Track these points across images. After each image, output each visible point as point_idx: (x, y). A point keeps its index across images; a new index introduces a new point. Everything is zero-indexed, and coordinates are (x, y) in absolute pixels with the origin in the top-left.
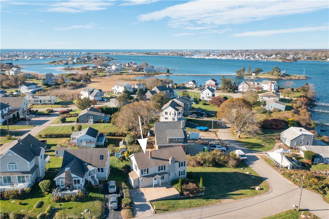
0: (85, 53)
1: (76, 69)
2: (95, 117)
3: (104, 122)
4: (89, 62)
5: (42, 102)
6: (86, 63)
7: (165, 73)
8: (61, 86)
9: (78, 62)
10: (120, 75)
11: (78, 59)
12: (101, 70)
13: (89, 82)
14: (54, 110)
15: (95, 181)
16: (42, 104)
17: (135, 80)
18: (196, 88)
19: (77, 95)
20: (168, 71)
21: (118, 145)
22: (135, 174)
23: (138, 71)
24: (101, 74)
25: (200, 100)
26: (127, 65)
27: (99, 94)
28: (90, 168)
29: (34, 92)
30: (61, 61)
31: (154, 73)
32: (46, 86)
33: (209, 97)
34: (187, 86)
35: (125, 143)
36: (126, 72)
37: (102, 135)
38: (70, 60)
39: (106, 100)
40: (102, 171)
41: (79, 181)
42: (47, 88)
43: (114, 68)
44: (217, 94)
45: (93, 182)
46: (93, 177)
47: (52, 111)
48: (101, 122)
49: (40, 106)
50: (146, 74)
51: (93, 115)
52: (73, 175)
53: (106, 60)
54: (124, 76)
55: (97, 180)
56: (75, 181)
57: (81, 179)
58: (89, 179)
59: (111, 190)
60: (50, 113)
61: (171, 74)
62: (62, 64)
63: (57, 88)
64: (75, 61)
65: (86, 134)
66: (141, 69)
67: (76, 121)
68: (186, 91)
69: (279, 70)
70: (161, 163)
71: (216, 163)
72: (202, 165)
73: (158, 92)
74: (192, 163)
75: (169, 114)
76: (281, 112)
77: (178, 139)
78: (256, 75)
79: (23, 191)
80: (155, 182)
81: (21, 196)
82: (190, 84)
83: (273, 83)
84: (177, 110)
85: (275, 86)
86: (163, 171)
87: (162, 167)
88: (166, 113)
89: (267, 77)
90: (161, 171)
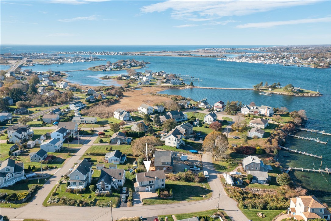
0: (122, 53)
1: (113, 77)
2: (121, 140)
3: (127, 144)
4: (124, 68)
5: (87, 122)
6: (122, 69)
7: (189, 86)
8: (100, 103)
9: (115, 68)
10: (149, 88)
11: (115, 65)
12: (134, 81)
13: (122, 97)
14: (95, 129)
15: (116, 186)
16: (87, 124)
17: (160, 95)
18: (206, 108)
19: (111, 113)
20: (192, 84)
21: (132, 164)
22: (137, 184)
23: (165, 83)
24: (133, 86)
25: (204, 123)
26: (157, 74)
27: (127, 115)
28: (114, 180)
29: (80, 110)
30: (100, 67)
31: (179, 86)
32: (88, 103)
33: (210, 121)
34: (200, 106)
35: (136, 163)
36: (154, 84)
37: (124, 155)
38: (108, 66)
39: (132, 120)
40: (120, 181)
41: (108, 186)
42: (89, 104)
43: (145, 79)
44: (220, 117)
45: (115, 187)
46: (115, 185)
47: (94, 131)
48: (125, 144)
49: (85, 125)
50: (172, 86)
52: (105, 183)
53: (140, 65)
54: (152, 89)
55: (118, 186)
56: (106, 186)
57: (109, 186)
58: (113, 185)
59: (124, 192)
60: (92, 134)
61: (194, 86)
62: (101, 70)
63: (97, 104)
64: (112, 67)
65: (115, 155)
66: (168, 81)
67: (109, 142)
68: (197, 112)
69: (292, 87)
70: (150, 179)
71: (187, 179)
72: (179, 180)
73: (171, 116)
74: (173, 178)
75: (171, 139)
76: (259, 139)
77: (167, 163)
78: (272, 90)
79: (82, 190)
80: (146, 189)
81: (81, 192)
82: (202, 105)
83: (269, 109)
84: (177, 137)
85: (270, 111)
86: (152, 184)
87: (151, 181)
88: (169, 139)
89: (281, 93)
90: (150, 184)
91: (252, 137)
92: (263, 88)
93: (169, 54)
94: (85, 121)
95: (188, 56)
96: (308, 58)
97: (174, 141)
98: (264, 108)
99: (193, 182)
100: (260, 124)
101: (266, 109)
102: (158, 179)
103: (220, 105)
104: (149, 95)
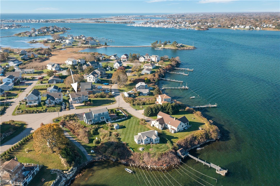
0: (44, 21)
1: (39, 41)
2: (56, 80)
3: (61, 83)
4: (48, 33)
5: (27, 73)
6: (46, 35)
7: (104, 46)
8: (33, 60)
9: (39, 34)
10: (72, 48)
11: (39, 31)
12: (59, 43)
13: (50, 56)
14: (35, 77)
15: (58, 103)
16: (27, 74)
17: (82, 53)
18: (116, 59)
19: (44, 66)
20: (106, 44)
21: (66, 92)
22: (71, 100)
23: (85, 44)
24: (58, 47)
25: (114, 68)
26: (78, 38)
27: (58, 67)
28: (56, 99)
29: (18, 65)
30: (25, 33)
31: (96, 46)
32: (23, 61)
33: (118, 67)
34: (111, 58)
35: (69, 91)
36: (76, 45)
37: (60, 88)
38: (33, 32)
39: (62, 70)
40: (60, 100)
41: (53, 102)
42: (24, 61)
43: (67, 41)
44: (125, 64)
45: (57, 103)
46: (57, 101)
47: (34, 78)
48: (59, 83)
49: (26, 75)
50: (91, 46)
51: (55, 80)
52: (51, 100)
53: (62, 31)
54: (75, 49)
55: (59, 102)
56: (52, 102)
57: (53, 101)
58: (56, 102)
59: (63, 104)
60: (33, 79)
61: (108, 46)
62: (27, 36)
63: (31, 61)
64: (37, 33)
65: (54, 88)
66: (87, 43)
67: (47, 83)
68: (109, 62)
69: (177, 44)
70: (79, 96)
71: (102, 97)
72: (97, 97)
73: (90, 65)
74: (93, 97)
75: (91, 78)
76: (148, 75)
77: (89, 89)
78: (164, 46)
79: (36, 105)
80: (77, 102)
81: (36, 106)
82: (113, 57)
83: (157, 57)
84: (95, 76)
85: (157, 58)
86: (80, 99)
87: (79, 97)
88: (90, 78)
89: (170, 48)
90: (79, 99)
91: (144, 74)
92: (158, 45)
93: (87, 21)
94: (26, 72)
95: (103, 22)
96: (195, 23)
97: (93, 79)
98: (153, 57)
99: (105, 98)
100: (149, 66)
101: (155, 58)
102: (83, 95)
103: (125, 57)
104: (73, 53)
